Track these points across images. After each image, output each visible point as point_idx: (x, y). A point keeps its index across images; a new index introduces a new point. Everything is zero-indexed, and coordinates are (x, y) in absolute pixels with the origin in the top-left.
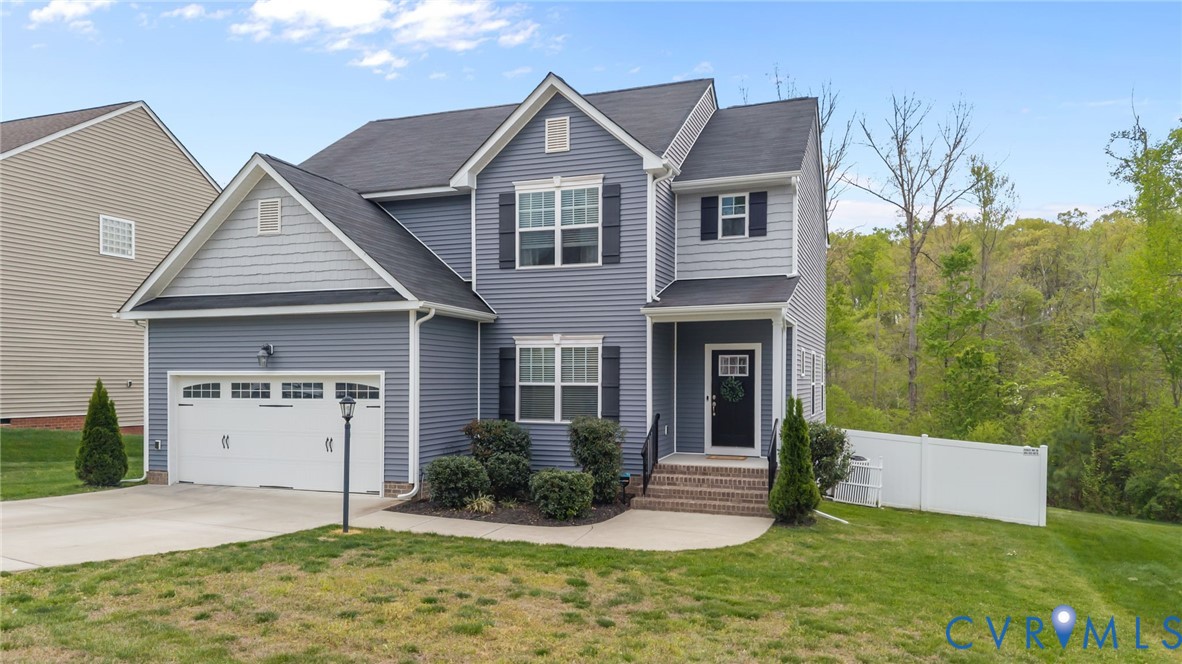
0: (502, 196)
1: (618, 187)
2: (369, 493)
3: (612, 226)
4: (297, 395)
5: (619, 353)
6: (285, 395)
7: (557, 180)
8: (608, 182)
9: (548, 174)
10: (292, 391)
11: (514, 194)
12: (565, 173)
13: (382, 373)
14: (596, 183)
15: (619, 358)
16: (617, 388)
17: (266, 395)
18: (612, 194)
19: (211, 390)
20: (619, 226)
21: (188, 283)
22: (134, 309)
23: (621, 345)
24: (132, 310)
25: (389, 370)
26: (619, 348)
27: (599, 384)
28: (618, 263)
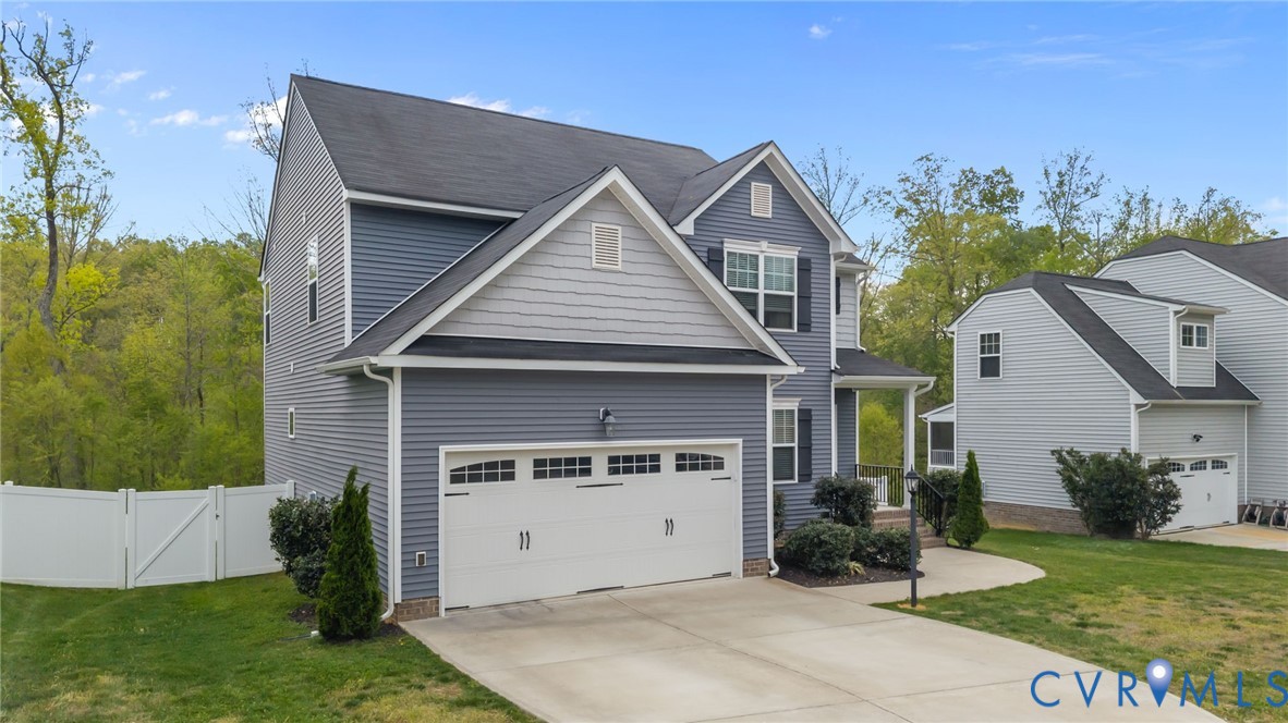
0: (710, 250)
1: (808, 261)
2: (715, 576)
3: (805, 297)
4: (628, 471)
5: (811, 416)
6: (614, 471)
7: (764, 245)
8: (803, 255)
9: (755, 238)
10: (622, 465)
11: (722, 251)
12: (772, 240)
13: (739, 441)
14: (792, 254)
15: (810, 421)
16: (810, 448)
17: (587, 472)
18: (804, 267)
19: (501, 471)
20: (810, 298)
21: (476, 317)
22: (404, 352)
23: (813, 408)
24: (402, 353)
25: (747, 438)
26: (810, 410)
27: (795, 445)
28: (809, 331)
